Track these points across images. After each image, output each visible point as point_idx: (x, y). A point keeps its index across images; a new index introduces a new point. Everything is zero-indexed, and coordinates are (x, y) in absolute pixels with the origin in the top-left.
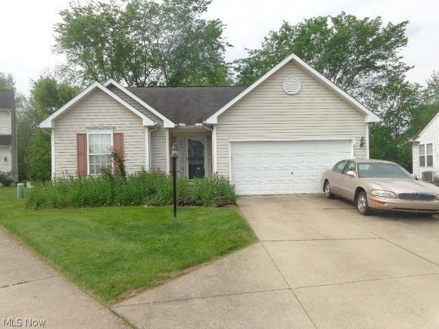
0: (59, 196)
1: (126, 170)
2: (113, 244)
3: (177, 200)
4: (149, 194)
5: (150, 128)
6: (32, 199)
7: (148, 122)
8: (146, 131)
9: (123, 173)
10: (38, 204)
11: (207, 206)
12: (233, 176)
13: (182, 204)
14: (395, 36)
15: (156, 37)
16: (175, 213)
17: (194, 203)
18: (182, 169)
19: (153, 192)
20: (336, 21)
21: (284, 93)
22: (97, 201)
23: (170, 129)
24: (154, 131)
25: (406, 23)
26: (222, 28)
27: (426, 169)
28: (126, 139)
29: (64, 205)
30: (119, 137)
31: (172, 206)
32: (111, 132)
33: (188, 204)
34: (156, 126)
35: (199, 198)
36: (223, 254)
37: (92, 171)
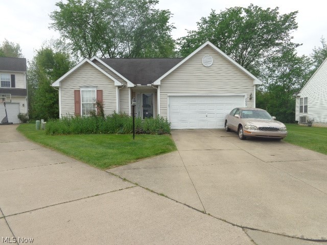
0: (66, 127)
1: (105, 113)
2: (101, 150)
3: (135, 130)
4: (118, 127)
5: (119, 87)
6: (50, 129)
7: (117, 83)
8: (117, 88)
9: (103, 115)
10: (54, 132)
11: (153, 134)
12: (169, 117)
13: (138, 133)
14: (289, 21)
15: (123, 21)
16: (134, 137)
17: (145, 132)
18: (139, 113)
19: (121, 126)
20: (247, 11)
21: (202, 66)
22: (88, 131)
23: (131, 88)
24: (122, 89)
25: (297, 12)
26: (170, 16)
27: (303, 114)
28: (105, 94)
29: (69, 133)
30: (100, 93)
31: (132, 134)
32: (95, 90)
33: (141, 133)
34: (122, 86)
35: (148, 130)
36: (157, 154)
37: (84, 113)
